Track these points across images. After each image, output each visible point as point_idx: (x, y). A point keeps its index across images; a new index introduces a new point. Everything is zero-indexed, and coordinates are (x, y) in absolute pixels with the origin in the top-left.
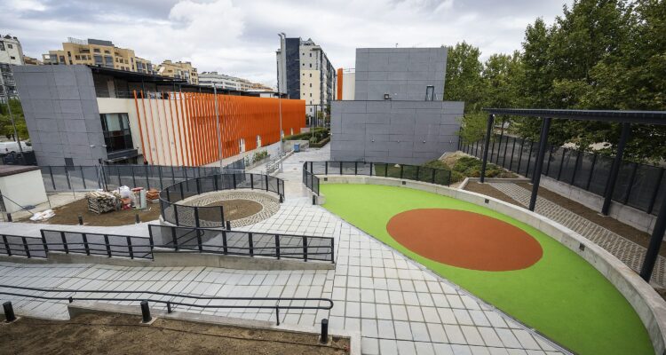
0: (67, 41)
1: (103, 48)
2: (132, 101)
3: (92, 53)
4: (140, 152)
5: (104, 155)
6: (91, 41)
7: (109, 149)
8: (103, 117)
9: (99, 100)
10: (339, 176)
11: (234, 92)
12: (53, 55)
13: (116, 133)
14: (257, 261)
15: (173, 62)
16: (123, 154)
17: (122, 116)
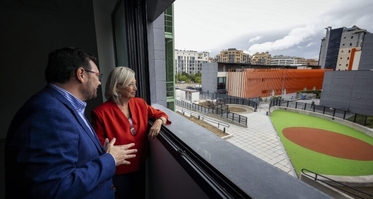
0: (222, 51)
1: (232, 51)
2: (228, 73)
3: (228, 54)
4: (227, 91)
5: (216, 90)
6: (229, 50)
7: (218, 89)
8: (218, 78)
9: (219, 73)
10: (294, 109)
11: (278, 67)
12: (217, 56)
13: (221, 83)
14: (228, 120)
15: (260, 53)
16: (221, 91)
17: (224, 78)
